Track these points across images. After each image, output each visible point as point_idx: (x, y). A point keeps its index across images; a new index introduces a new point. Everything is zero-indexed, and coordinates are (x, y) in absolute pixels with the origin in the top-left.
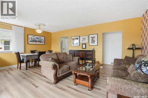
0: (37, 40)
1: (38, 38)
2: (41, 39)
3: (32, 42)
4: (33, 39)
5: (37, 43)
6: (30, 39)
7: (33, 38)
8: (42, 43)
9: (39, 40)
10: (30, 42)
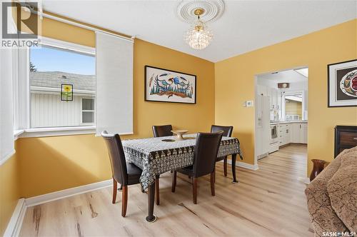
0: (173, 85)
1: (175, 81)
2: (184, 85)
3: (157, 93)
4: (160, 83)
5: (175, 98)
6: (153, 83)
7: (160, 78)
8: (187, 100)
9: (180, 86)
10: (153, 92)
